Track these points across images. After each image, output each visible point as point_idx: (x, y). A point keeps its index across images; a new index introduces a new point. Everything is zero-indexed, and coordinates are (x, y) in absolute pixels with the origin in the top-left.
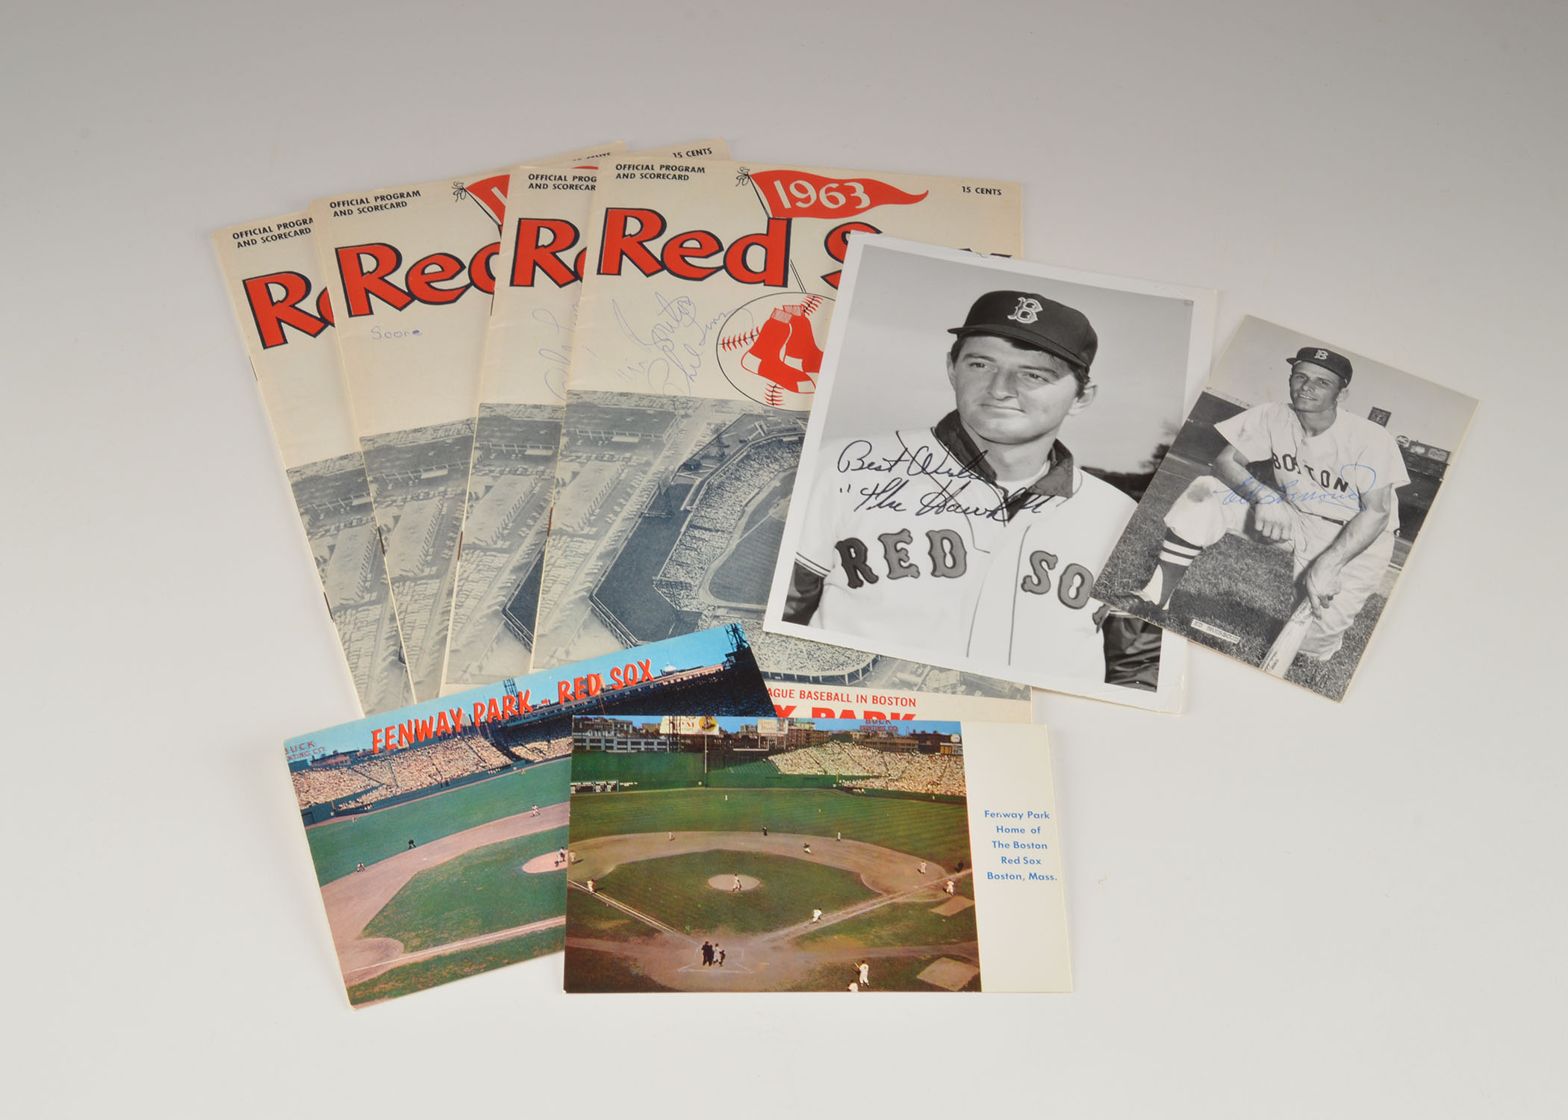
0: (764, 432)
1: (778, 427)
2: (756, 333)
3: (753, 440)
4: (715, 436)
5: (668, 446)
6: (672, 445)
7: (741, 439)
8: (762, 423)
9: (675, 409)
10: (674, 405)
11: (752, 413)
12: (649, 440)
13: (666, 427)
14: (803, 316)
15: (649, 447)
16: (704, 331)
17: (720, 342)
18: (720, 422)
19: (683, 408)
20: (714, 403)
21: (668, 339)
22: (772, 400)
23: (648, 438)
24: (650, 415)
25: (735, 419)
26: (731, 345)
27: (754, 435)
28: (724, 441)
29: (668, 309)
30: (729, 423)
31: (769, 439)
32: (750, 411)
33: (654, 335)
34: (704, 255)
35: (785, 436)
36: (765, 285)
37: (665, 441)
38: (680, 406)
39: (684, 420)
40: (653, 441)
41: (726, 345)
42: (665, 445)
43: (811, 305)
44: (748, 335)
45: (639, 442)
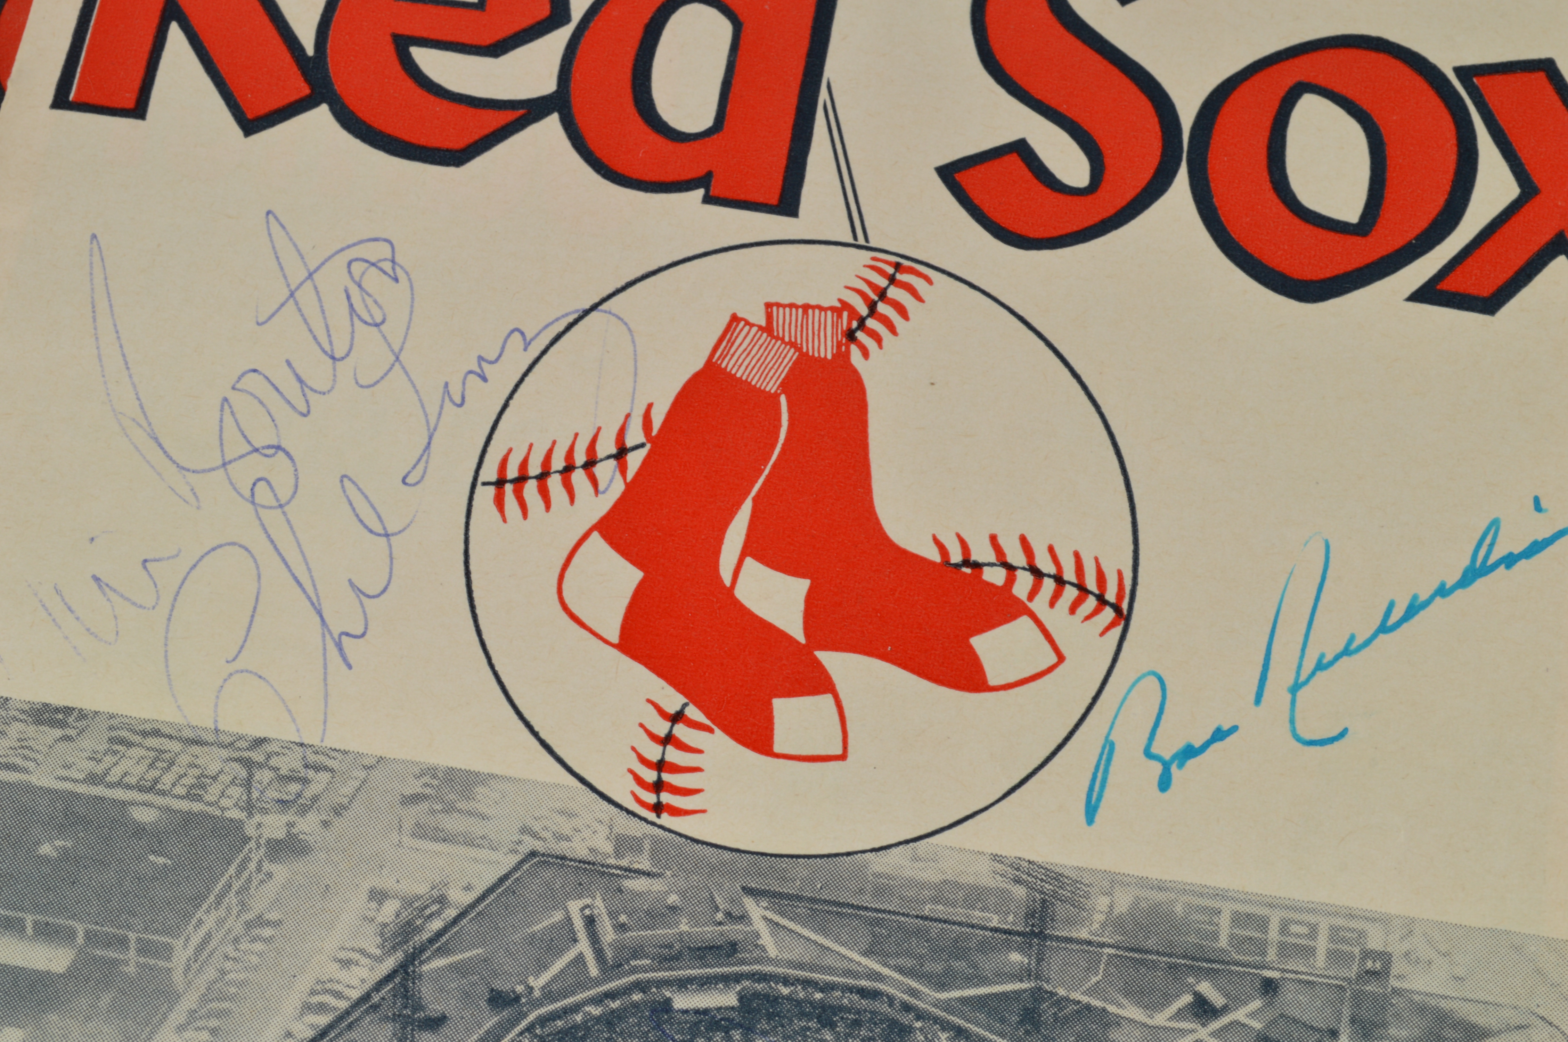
0: (599, 954)
1: (662, 932)
2: (642, 439)
3: (549, 995)
4: (390, 964)
5: (189, 1001)
6: (204, 999)
7: (500, 985)
8: (600, 906)
9: (249, 808)
10: (248, 784)
11: (562, 848)
12: (114, 963)
13: (197, 900)
14: (842, 357)
15: (106, 999)
16: (433, 411)
17: (489, 473)
18: (422, 889)
19: (283, 804)
20: (414, 787)
21: (278, 448)
22: (658, 787)
23: (112, 954)
24: (140, 830)
25: (490, 877)
26: (531, 488)
27: (559, 965)
28: (426, 991)
29: (306, 295)
30: (460, 898)
31: (611, 995)
32: (560, 837)
33: (228, 419)
34: (487, 39)
35: (683, 984)
36: (708, 200)
37: (178, 976)
38: (272, 794)
39: (274, 868)
40: (131, 969)
41: (509, 488)
42: (171, 997)
43: (882, 308)
44: (606, 446)
45: (71, 974)
